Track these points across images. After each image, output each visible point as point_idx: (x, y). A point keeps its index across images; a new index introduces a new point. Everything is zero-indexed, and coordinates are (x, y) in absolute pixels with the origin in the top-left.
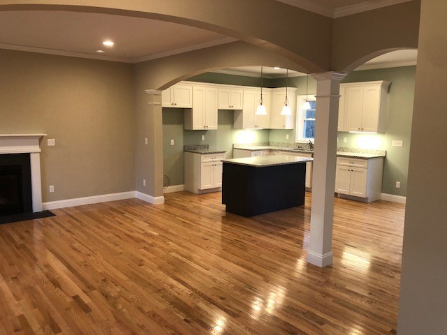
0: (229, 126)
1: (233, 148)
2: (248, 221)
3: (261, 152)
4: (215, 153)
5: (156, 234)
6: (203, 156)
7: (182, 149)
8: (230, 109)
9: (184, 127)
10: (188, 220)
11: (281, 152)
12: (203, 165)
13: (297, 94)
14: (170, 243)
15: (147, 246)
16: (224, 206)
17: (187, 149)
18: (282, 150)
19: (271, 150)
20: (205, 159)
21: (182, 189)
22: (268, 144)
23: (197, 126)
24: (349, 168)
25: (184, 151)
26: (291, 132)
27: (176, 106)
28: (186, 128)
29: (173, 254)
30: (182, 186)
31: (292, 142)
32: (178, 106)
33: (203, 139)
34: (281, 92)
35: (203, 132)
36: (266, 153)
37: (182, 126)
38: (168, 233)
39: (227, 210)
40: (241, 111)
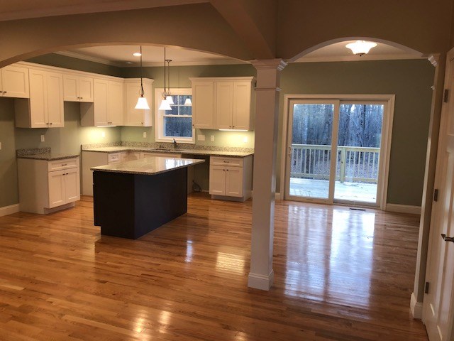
0: (75, 123)
1: (82, 150)
2: (137, 243)
3: (119, 154)
4: (66, 158)
5: (20, 289)
6: (50, 164)
7: (14, 156)
8: (78, 101)
9: (15, 125)
10: (56, 256)
11: (142, 154)
12: (50, 175)
13: (154, 87)
14: (51, 299)
15: (15, 313)
16: (99, 228)
17: (19, 155)
18: (144, 151)
19: (129, 152)
20: (54, 167)
21: (17, 210)
22: (120, 144)
23: (36, 122)
24: (224, 168)
25: (17, 157)
26: (149, 130)
27: (6, 95)
28: (19, 126)
29: (69, 317)
30: (17, 205)
31: (150, 142)
32: (9, 95)
33: (43, 140)
34: (135, 83)
35: (42, 131)
36: (124, 154)
37: (11, 123)
38: (37, 283)
39: (103, 233)
40: (91, 104)
